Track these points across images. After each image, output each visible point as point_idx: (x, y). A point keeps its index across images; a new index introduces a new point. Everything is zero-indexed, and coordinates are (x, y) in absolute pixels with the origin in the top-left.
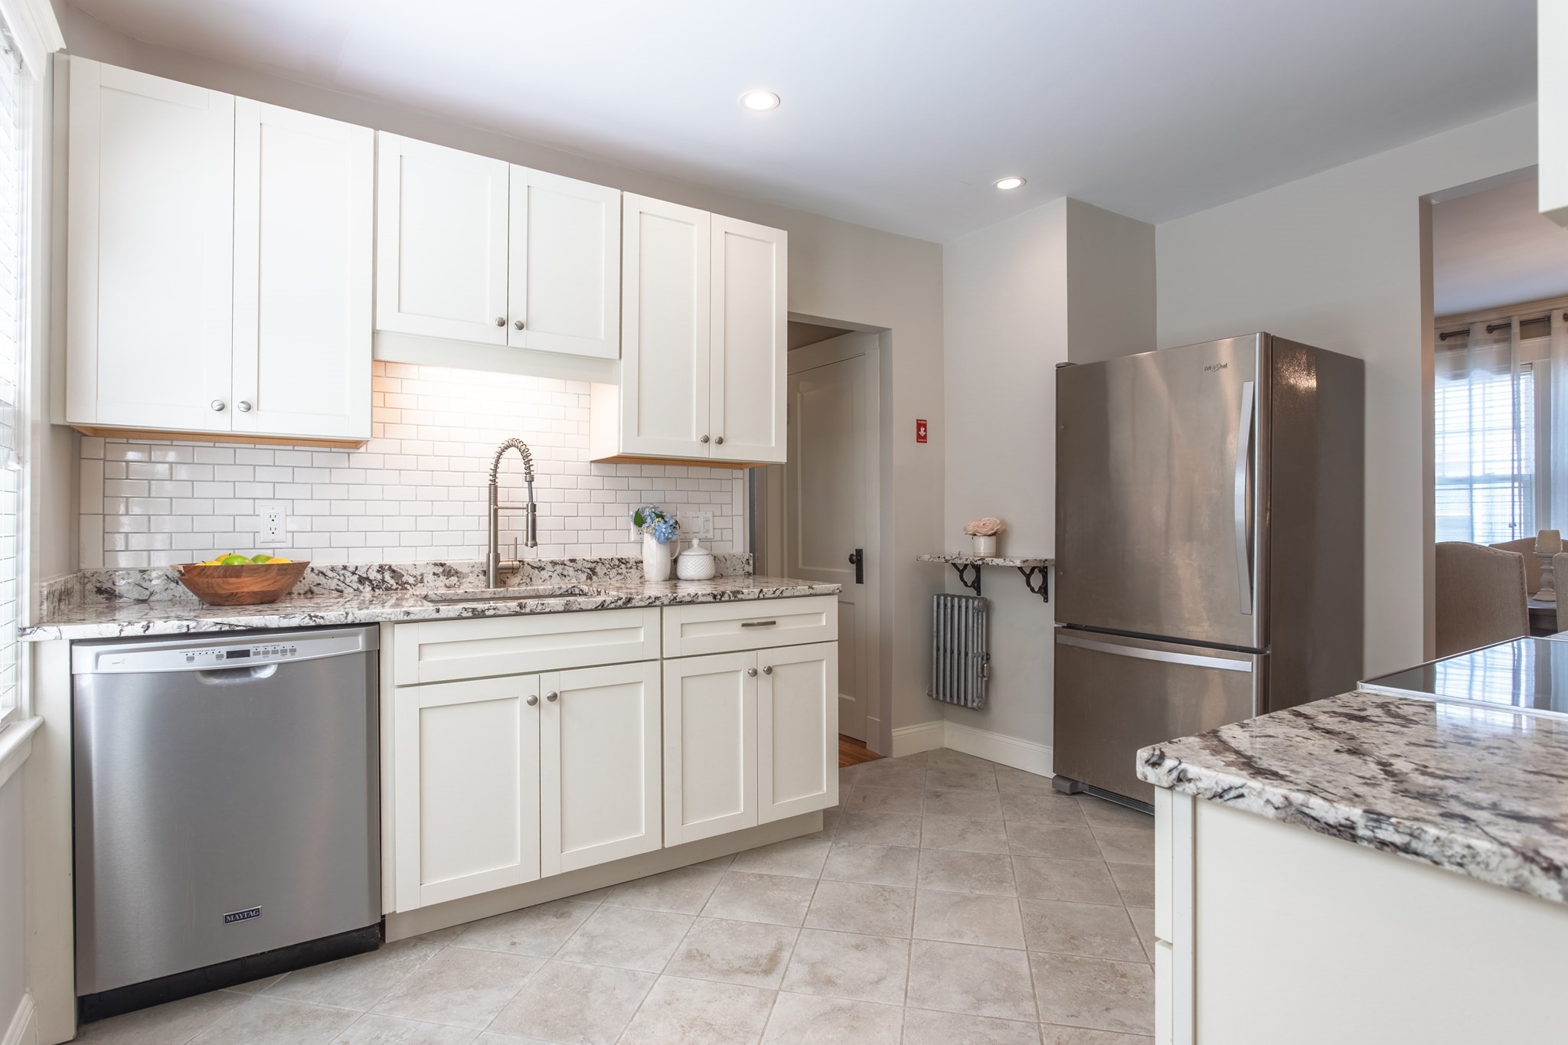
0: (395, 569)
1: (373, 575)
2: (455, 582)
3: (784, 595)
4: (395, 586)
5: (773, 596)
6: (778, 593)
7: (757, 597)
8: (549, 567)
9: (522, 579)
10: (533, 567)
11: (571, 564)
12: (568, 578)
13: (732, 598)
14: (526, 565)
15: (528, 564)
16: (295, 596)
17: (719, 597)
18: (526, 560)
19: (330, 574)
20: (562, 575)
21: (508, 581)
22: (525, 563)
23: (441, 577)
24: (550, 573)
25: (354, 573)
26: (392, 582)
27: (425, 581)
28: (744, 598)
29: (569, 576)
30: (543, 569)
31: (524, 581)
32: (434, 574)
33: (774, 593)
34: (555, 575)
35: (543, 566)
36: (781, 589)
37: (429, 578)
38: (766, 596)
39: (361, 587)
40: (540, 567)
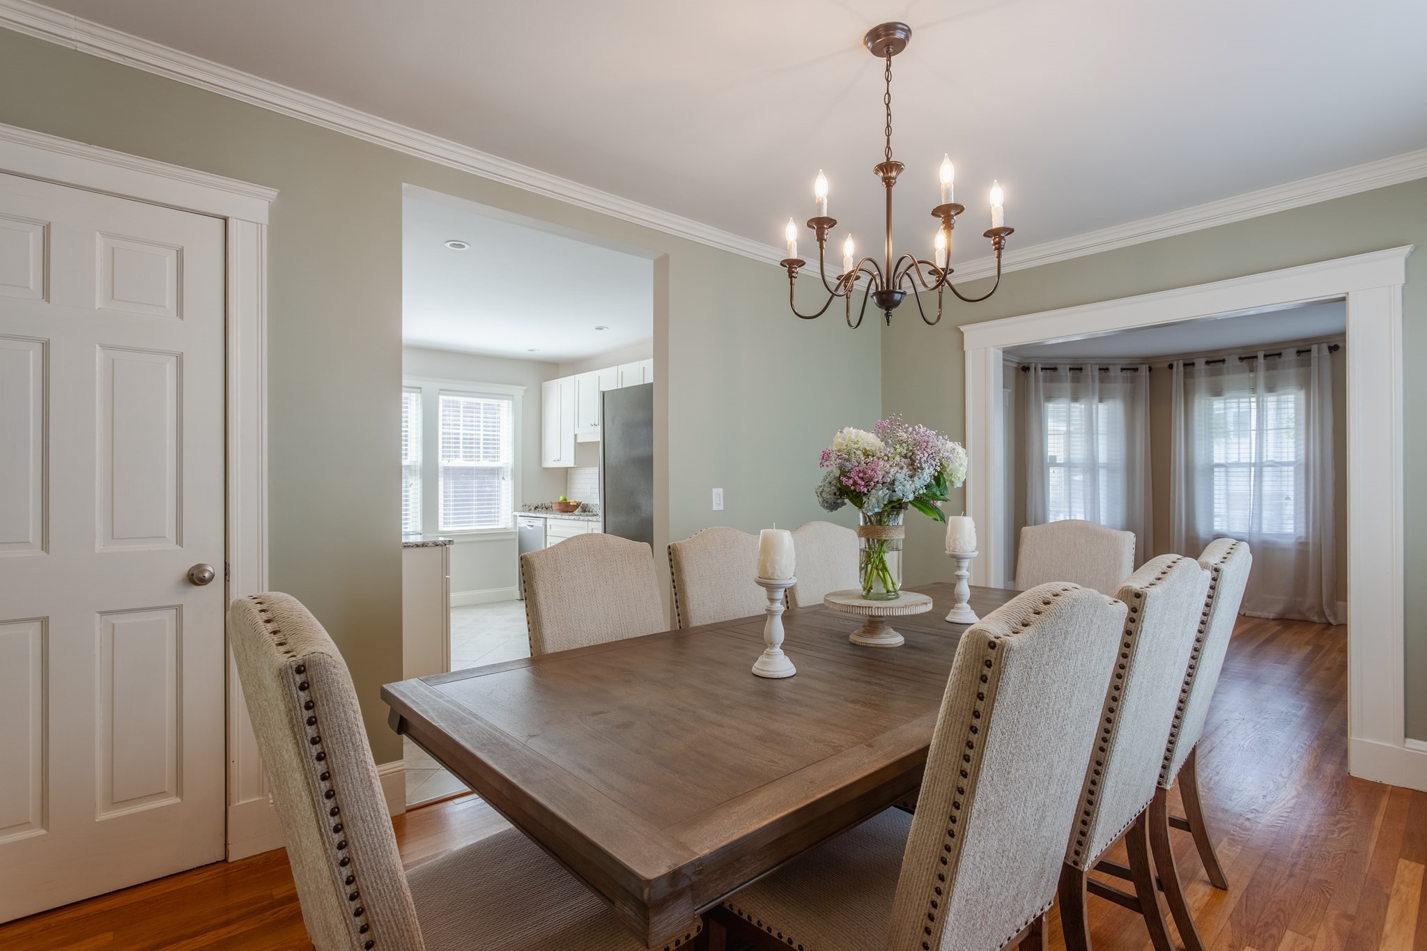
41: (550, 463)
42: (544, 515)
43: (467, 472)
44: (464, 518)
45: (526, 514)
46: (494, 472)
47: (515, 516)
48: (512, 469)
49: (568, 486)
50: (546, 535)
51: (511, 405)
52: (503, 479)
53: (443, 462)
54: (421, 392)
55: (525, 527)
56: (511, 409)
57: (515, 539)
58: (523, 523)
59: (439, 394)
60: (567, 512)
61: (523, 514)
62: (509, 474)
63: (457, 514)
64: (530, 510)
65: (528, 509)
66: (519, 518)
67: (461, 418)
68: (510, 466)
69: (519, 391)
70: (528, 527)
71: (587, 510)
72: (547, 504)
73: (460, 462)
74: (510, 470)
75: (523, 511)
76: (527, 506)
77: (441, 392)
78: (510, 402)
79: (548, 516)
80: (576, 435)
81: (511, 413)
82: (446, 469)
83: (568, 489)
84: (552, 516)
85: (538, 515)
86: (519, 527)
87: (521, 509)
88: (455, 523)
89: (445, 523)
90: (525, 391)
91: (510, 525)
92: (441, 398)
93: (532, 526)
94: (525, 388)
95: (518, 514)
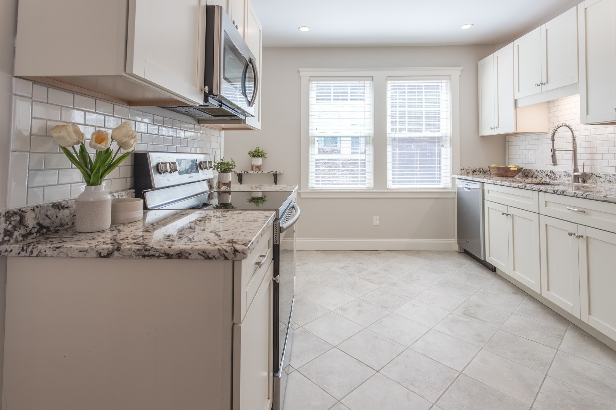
0: (554, 172)
1: (549, 174)
2: (570, 179)
3: (588, 197)
4: (554, 178)
5: (581, 197)
6: (584, 196)
7: (573, 195)
8: (603, 177)
9: (592, 181)
10: (597, 176)
11: (613, 176)
12: (612, 183)
13: (562, 194)
14: (594, 175)
15: (595, 175)
16: (533, 178)
17: (556, 192)
18: (594, 173)
19: (540, 172)
20: (609, 181)
21: (587, 181)
22: (594, 174)
23: (566, 176)
24: (604, 180)
25: (545, 173)
26: (553, 177)
27: (562, 178)
28: (567, 194)
29: (612, 182)
30: (601, 177)
31: (593, 182)
32: (564, 175)
33: (582, 195)
34: (606, 181)
35: (601, 176)
36: (586, 194)
37: (563, 176)
38: (578, 196)
39: (546, 177)
40: (600, 176)
41: (487, 131)
42: (481, 180)
43: (410, 141)
44: (410, 178)
45: (463, 177)
46: (433, 141)
47: (454, 179)
48: (450, 138)
49: (507, 153)
50: (483, 199)
51: (448, 84)
52: (443, 146)
53: (390, 133)
54: (372, 80)
55: (463, 188)
56: (448, 87)
57: (454, 198)
58: (461, 184)
59: (387, 80)
60: (507, 177)
61: (460, 177)
62: (448, 142)
63: (403, 174)
64: (468, 173)
65: (466, 172)
66: (457, 181)
67: (407, 97)
68: (449, 135)
69: (456, 72)
70: (466, 189)
71: (529, 175)
72: (485, 167)
73: (405, 134)
74: (448, 139)
75: (461, 174)
76: (465, 170)
77: (388, 78)
78: (448, 81)
79: (485, 180)
80: (516, 101)
81: (449, 91)
82: (394, 139)
83: (507, 156)
84: (490, 181)
85: (475, 179)
86: (457, 188)
87: (458, 171)
88: (400, 182)
89: (393, 182)
90: (462, 71)
91: (450, 185)
92: (390, 84)
93: (469, 189)
94: (461, 68)
95: (455, 176)
